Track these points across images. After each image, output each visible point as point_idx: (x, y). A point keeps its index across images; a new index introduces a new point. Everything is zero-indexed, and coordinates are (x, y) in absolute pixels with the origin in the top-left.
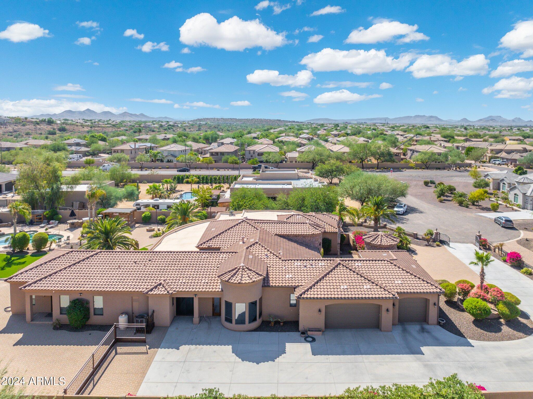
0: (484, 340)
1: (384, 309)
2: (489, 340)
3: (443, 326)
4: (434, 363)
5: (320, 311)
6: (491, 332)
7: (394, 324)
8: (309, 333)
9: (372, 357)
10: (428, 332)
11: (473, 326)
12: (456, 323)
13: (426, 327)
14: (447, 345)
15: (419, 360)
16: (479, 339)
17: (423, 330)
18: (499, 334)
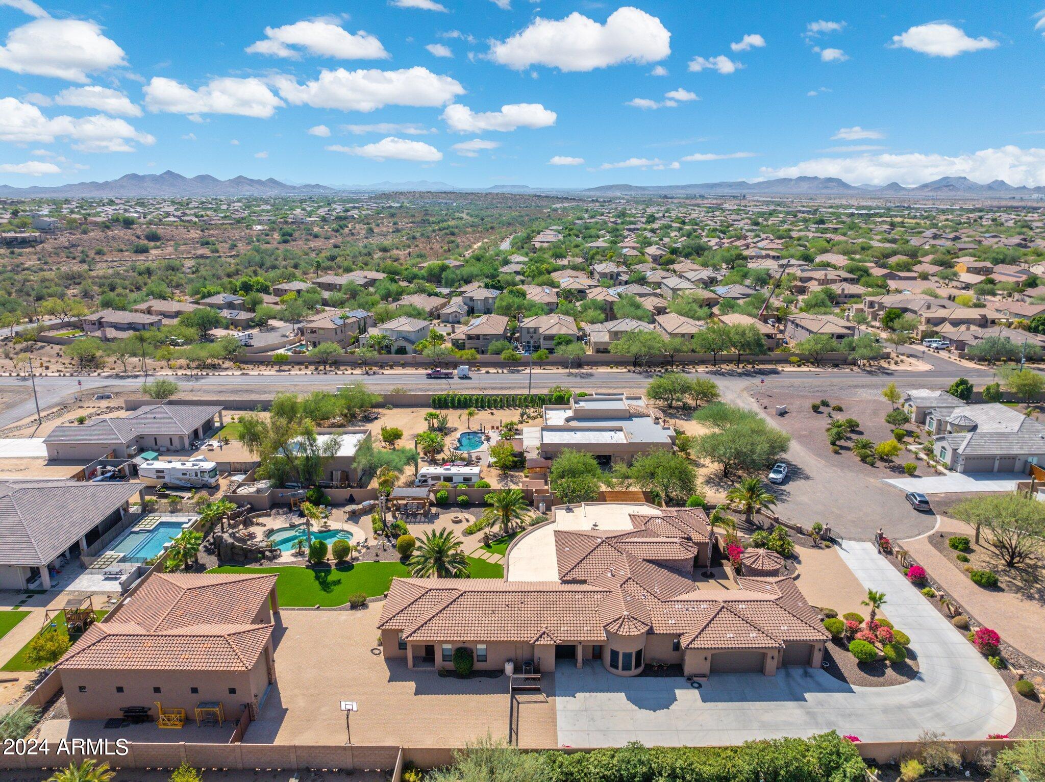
0: (866, 685)
1: (769, 656)
2: (871, 685)
3: (826, 670)
4: (815, 710)
5: (706, 659)
6: (874, 676)
7: (777, 668)
8: (695, 679)
9: (758, 704)
10: (811, 677)
11: (857, 669)
12: (840, 665)
13: (810, 670)
14: (830, 691)
15: (802, 707)
16: (862, 684)
17: (806, 674)
18: (881, 679)
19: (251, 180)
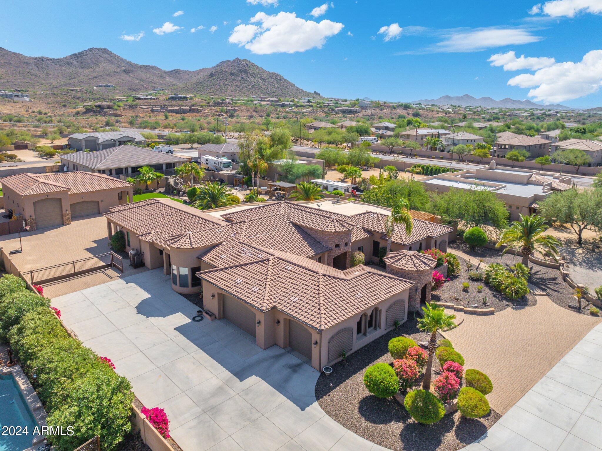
1: (257, 319)
4: (231, 391)
5: (214, 296)
8: (204, 314)
13: (306, 367)
17: (295, 367)
19: (514, 101)
